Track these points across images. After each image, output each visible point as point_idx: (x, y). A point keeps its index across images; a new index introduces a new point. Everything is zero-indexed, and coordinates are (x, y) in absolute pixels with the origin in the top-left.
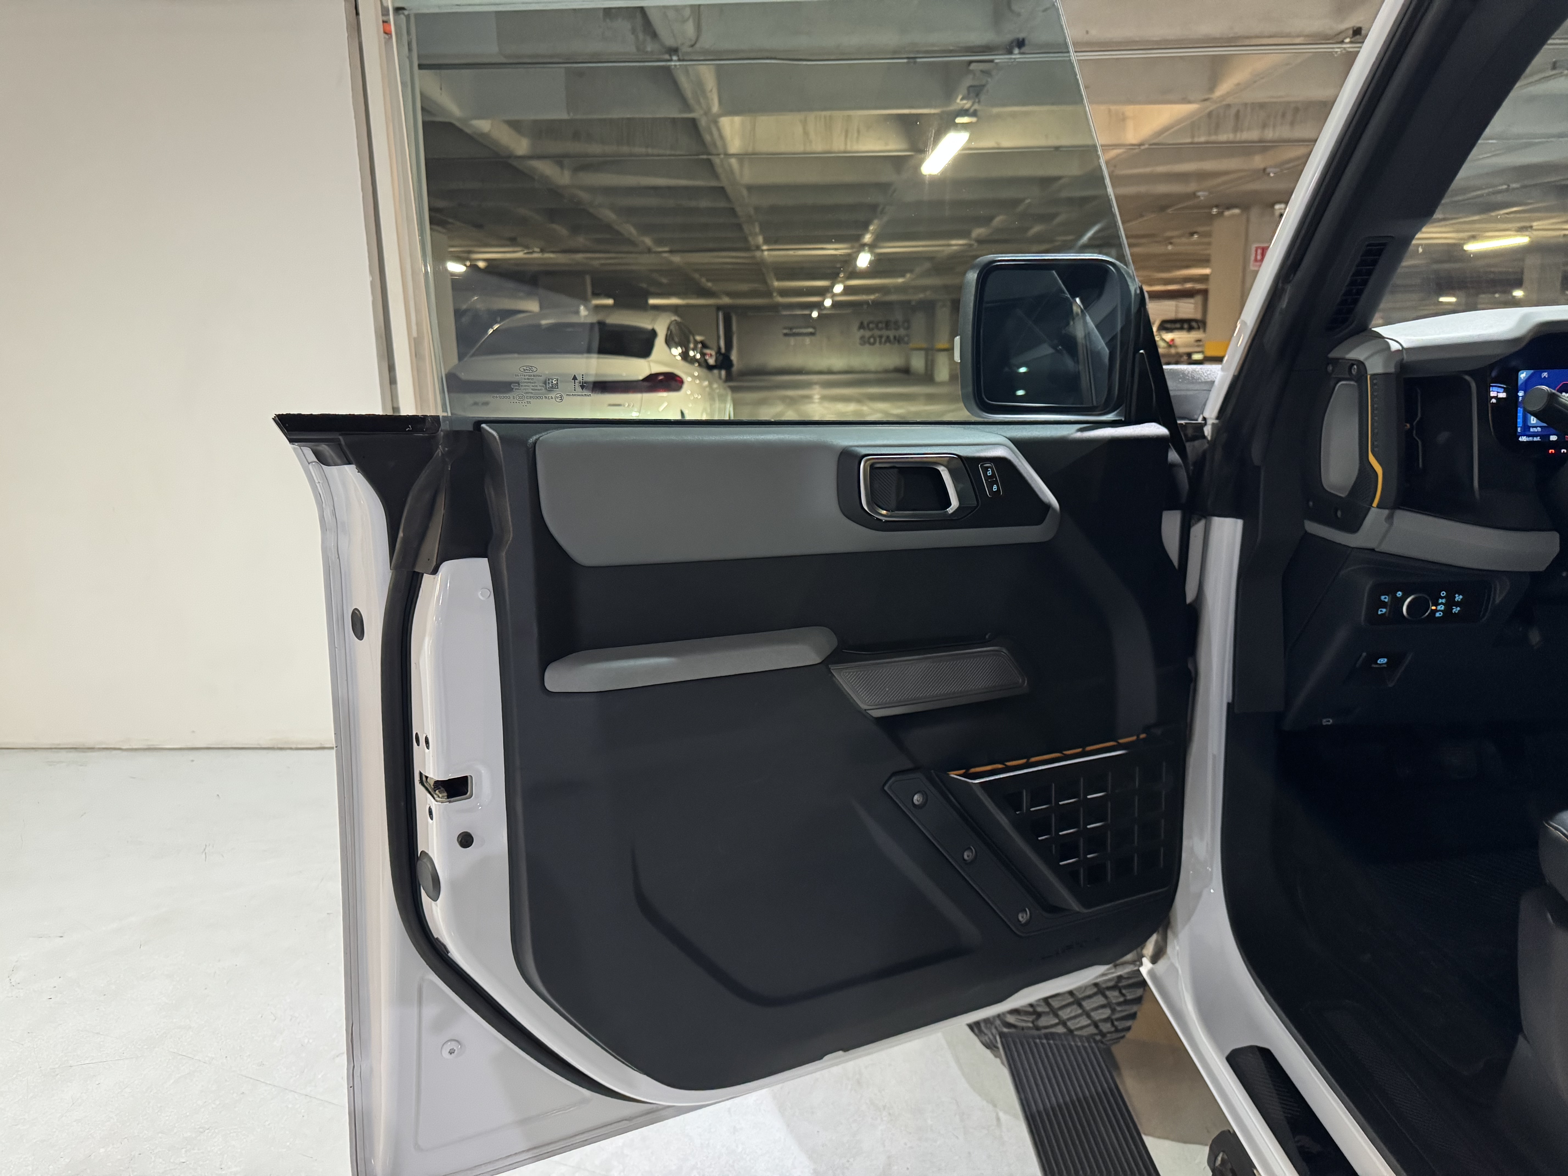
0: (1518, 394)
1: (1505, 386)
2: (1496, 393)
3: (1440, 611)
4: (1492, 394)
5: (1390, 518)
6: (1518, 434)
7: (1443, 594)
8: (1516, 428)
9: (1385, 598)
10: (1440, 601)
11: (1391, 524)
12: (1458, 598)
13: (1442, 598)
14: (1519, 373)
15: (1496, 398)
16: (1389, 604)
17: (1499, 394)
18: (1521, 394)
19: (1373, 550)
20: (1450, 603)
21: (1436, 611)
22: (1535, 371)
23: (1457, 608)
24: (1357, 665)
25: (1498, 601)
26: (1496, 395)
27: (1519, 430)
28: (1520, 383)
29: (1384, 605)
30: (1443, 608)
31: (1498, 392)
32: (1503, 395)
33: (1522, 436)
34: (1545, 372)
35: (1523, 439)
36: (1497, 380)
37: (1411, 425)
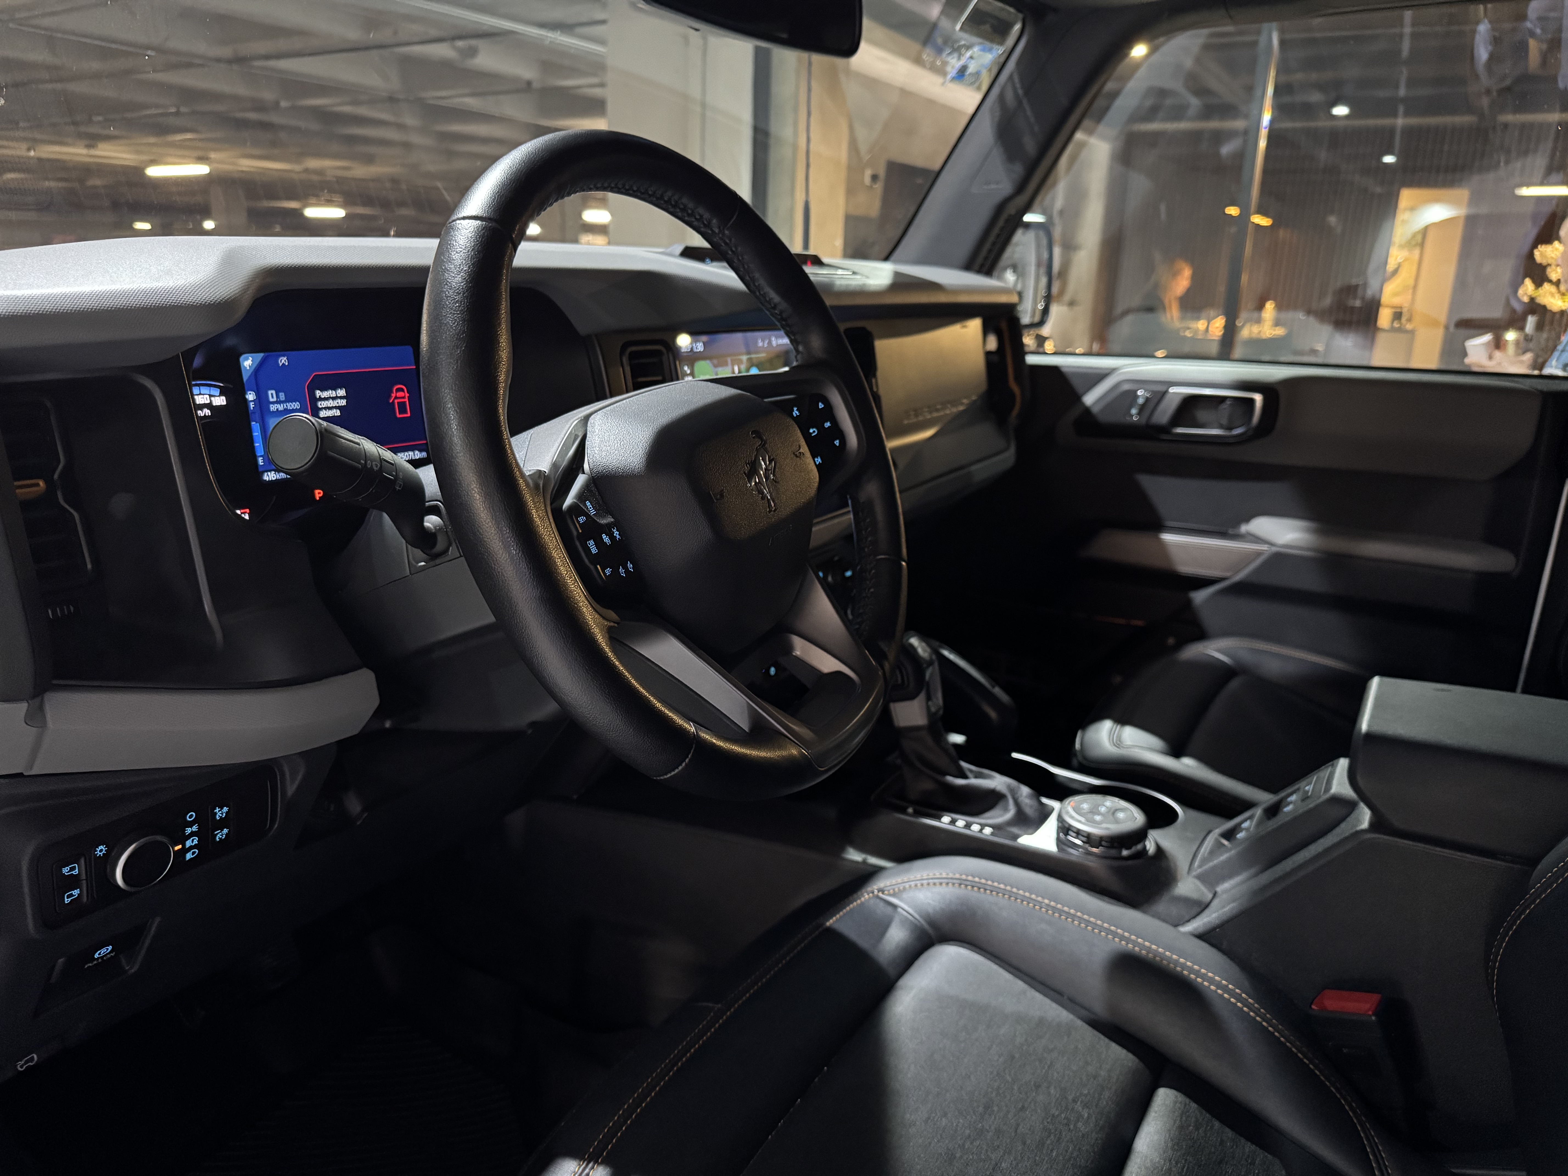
0: (247, 397)
1: (222, 385)
2: (208, 396)
3: (191, 848)
4: (200, 400)
5: (36, 717)
6: (260, 470)
7: (191, 816)
8: (255, 458)
9: (73, 869)
10: (189, 831)
11: (43, 725)
12: (220, 813)
13: (191, 824)
14: (241, 359)
15: (209, 406)
16: (84, 877)
17: (213, 399)
18: (251, 396)
19: (20, 775)
20: (207, 826)
21: (185, 851)
22: (267, 354)
23: (222, 830)
24: (53, 980)
25: (291, 790)
26: (208, 402)
27: (260, 461)
28: (245, 377)
29: (73, 882)
30: (196, 842)
31: (210, 396)
32: (220, 401)
33: (267, 471)
34: (284, 356)
35: (270, 476)
36: (205, 375)
37: (49, 482)
